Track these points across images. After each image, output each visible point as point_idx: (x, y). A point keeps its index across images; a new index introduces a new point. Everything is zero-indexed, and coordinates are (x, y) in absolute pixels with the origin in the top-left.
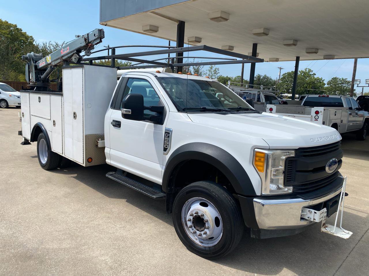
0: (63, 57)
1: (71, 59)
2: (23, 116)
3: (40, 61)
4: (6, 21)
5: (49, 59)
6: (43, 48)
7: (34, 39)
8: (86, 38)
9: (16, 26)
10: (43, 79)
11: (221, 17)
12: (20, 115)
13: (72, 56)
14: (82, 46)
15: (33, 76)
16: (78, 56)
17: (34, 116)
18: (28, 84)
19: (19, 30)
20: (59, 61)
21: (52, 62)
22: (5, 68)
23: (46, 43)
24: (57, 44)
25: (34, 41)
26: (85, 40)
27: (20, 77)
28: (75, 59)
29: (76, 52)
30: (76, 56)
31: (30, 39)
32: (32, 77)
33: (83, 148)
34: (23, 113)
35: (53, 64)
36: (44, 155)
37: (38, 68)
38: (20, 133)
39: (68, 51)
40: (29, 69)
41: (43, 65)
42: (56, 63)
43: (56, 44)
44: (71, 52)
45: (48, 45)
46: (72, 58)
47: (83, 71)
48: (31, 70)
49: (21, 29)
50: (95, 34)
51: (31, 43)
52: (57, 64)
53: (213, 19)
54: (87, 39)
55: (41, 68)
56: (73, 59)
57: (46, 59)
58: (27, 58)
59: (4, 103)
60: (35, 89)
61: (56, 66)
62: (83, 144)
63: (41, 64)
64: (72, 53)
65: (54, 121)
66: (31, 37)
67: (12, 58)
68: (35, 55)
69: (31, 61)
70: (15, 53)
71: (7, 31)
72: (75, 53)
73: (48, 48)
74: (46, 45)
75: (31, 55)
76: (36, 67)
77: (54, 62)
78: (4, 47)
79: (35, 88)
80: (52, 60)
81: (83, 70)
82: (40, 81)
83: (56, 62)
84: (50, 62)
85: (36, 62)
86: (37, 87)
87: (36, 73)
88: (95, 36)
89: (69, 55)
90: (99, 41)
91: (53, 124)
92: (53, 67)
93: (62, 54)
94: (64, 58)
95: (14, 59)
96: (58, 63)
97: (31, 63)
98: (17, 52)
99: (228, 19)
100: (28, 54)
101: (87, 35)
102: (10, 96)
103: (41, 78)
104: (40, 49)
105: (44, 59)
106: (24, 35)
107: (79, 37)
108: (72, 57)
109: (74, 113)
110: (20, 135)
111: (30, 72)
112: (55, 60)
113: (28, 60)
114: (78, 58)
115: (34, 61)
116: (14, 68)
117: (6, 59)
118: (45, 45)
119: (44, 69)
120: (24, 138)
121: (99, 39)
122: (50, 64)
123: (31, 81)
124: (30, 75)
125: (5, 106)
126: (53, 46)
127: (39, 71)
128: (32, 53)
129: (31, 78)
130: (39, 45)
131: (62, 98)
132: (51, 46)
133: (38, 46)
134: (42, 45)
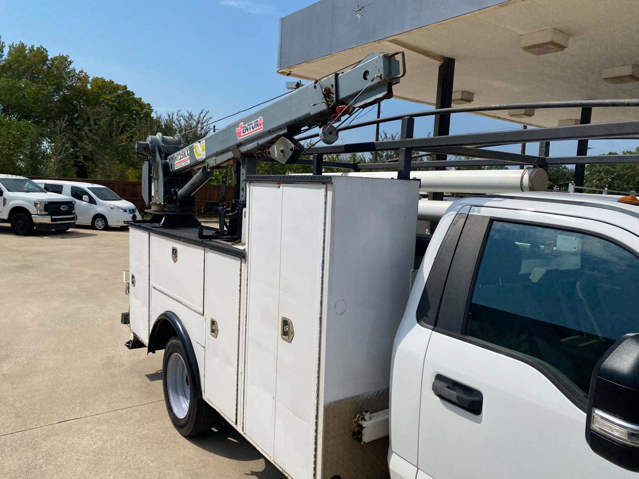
0: (240, 145)
1: (269, 153)
2: (133, 283)
3: (175, 154)
4: (111, 80)
5: (200, 150)
6: (167, 122)
7: (152, 108)
8: (330, 87)
9: (125, 87)
10: (182, 196)
11: (552, 43)
12: (127, 279)
13: (272, 142)
14: (312, 113)
15: (159, 190)
16: (293, 146)
17: (159, 291)
18: (148, 208)
19: (130, 94)
20: (230, 155)
21: (207, 158)
22: (105, 159)
23: (173, 114)
24: (190, 115)
25: (152, 111)
26: (327, 93)
27: (129, 171)
28: (282, 151)
29: (285, 131)
30: (286, 144)
31: (147, 109)
32: (157, 191)
33: (316, 444)
34: (133, 277)
35: (212, 162)
36: (179, 391)
37: (171, 170)
38: (126, 319)
39: (260, 130)
40: (150, 172)
41: (183, 165)
42: (219, 162)
43: (188, 115)
44: (269, 131)
45: (175, 117)
46: (270, 150)
47: (326, 195)
48: (153, 175)
49: (132, 92)
50: (366, 73)
51: (148, 115)
52: (222, 163)
53: (528, 48)
54: (333, 90)
55: (179, 170)
56: (274, 151)
57: (192, 149)
58: (146, 147)
59: (102, 220)
60: (163, 221)
61: (218, 167)
62: (316, 431)
63: (180, 161)
64: (274, 136)
65: (213, 323)
66: (149, 105)
67: (118, 142)
68: (164, 141)
69: (155, 153)
70: (123, 132)
71: (112, 96)
72: (284, 135)
73: (177, 122)
74: (173, 117)
75: (157, 140)
76: (166, 167)
77: (214, 158)
78: (105, 123)
79: (164, 218)
80: (208, 154)
81: (330, 194)
82: (174, 201)
83: (220, 160)
84: (204, 157)
85: (167, 155)
86: (167, 217)
87: (165, 183)
88: (365, 78)
89: (261, 141)
90: (385, 93)
91: (210, 330)
92: (209, 170)
93: (240, 139)
94: (244, 149)
95: (120, 143)
96: (226, 162)
97: (155, 158)
98: (126, 130)
99: (565, 45)
100: (149, 138)
101: (332, 77)
102: (112, 208)
103: (176, 193)
104: (162, 123)
105: (186, 150)
106: (138, 102)
107: (300, 88)
108: (269, 147)
109: (285, 323)
110: (125, 323)
111: (153, 180)
112: (217, 154)
113: (148, 151)
114: (292, 149)
115: (163, 155)
116: (119, 158)
117: (107, 143)
118: (171, 116)
119: (185, 174)
120: (132, 335)
121: (386, 88)
122: (203, 161)
123: (153, 201)
124: (153, 186)
125: (103, 227)
126: (185, 119)
127: (175, 178)
128: (159, 136)
129: (153, 194)
130: (162, 117)
131: (243, 265)
132: (181, 118)
133: (159, 118)
134: (166, 117)
